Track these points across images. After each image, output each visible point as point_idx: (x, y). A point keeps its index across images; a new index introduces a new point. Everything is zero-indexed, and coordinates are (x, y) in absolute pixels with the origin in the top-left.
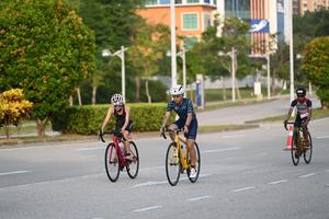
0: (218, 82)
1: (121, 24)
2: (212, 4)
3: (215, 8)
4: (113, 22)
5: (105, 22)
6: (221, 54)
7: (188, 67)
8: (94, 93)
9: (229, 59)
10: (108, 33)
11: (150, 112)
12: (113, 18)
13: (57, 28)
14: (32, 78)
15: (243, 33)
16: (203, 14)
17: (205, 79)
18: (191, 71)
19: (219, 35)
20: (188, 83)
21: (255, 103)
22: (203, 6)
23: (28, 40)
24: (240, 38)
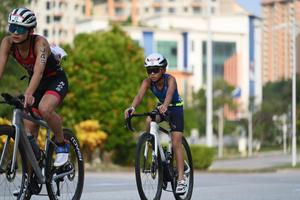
13: (127, 66)
14: (103, 112)
21: (240, 158)
22: (183, 73)
23: (101, 76)
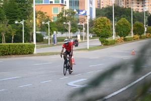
0: (64, 34)
1: (25, 10)
2: (64, 4)
3: (65, 5)
4: (22, 10)
5: (18, 10)
6: (64, 23)
7: (50, 28)
8: (13, 38)
9: (68, 25)
10: (19, 14)
11: (22, 47)
12: (22, 8)
15: (73, 15)
16: (61, 7)
17: (57, 33)
18: (52, 30)
19: (64, 16)
20: (50, 34)
22: (61, 5)
24: (72, 17)
